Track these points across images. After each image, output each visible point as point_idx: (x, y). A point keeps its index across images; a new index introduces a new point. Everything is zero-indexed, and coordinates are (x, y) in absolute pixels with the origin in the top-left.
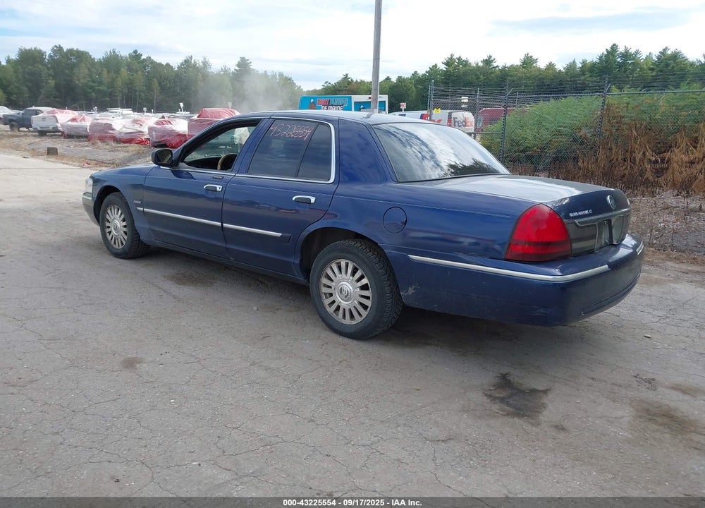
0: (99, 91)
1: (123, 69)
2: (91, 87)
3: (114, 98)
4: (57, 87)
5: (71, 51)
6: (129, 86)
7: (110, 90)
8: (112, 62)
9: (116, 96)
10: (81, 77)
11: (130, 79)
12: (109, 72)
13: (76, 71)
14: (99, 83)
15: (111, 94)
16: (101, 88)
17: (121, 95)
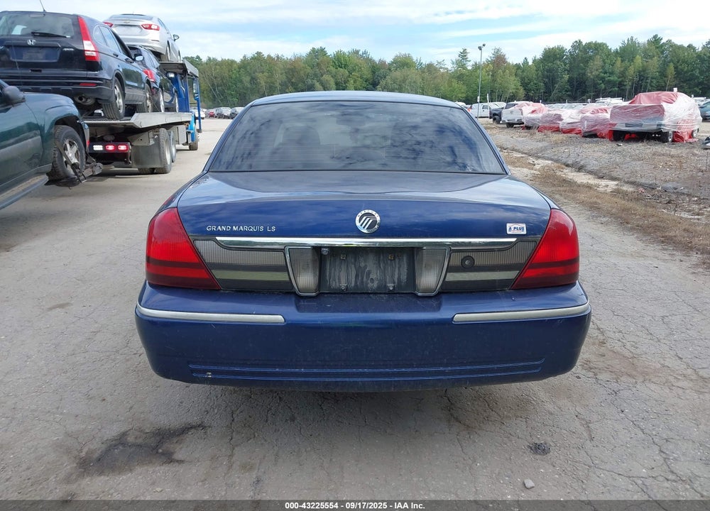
0: (609, 82)
1: (638, 56)
2: (603, 79)
3: (623, 87)
4: (570, 81)
5: (589, 45)
6: (642, 73)
7: (620, 79)
8: (628, 51)
9: (625, 86)
10: (594, 70)
11: (643, 66)
12: (622, 61)
13: (591, 63)
14: (610, 73)
15: (621, 84)
16: (612, 78)
17: (630, 83)
